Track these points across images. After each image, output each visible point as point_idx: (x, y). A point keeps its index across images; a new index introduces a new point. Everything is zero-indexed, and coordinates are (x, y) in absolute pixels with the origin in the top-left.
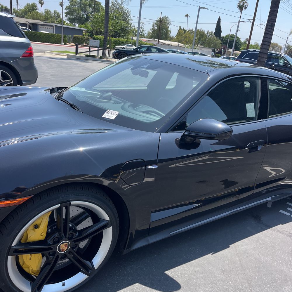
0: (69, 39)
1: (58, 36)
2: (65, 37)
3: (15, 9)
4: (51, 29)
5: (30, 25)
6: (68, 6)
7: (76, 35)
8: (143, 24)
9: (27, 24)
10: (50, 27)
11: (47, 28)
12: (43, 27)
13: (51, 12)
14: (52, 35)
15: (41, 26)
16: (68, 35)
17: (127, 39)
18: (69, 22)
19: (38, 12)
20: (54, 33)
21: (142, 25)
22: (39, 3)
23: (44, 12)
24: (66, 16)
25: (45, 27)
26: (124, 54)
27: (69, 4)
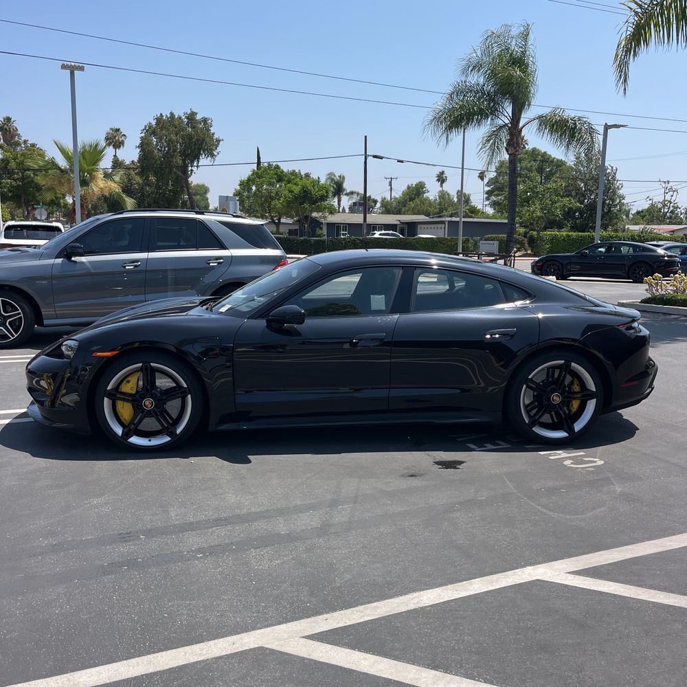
0: (476, 244)
1: (451, 240)
2: (465, 242)
3: (385, 198)
4: (441, 228)
5: (402, 226)
6: (492, 177)
7: (489, 236)
8: (675, 193)
9: (396, 225)
10: (439, 226)
11: (434, 228)
12: (426, 226)
14: (440, 240)
15: (423, 226)
16: (472, 237)
17: (616, 231)
19: (427, 199)
20: (446, 236)
21: (672, 196)
22: (438, 179)
23: (438, 197)
24: (488, 199)
25: (429, 226)
26: (553, 265)
27: (495, 174)
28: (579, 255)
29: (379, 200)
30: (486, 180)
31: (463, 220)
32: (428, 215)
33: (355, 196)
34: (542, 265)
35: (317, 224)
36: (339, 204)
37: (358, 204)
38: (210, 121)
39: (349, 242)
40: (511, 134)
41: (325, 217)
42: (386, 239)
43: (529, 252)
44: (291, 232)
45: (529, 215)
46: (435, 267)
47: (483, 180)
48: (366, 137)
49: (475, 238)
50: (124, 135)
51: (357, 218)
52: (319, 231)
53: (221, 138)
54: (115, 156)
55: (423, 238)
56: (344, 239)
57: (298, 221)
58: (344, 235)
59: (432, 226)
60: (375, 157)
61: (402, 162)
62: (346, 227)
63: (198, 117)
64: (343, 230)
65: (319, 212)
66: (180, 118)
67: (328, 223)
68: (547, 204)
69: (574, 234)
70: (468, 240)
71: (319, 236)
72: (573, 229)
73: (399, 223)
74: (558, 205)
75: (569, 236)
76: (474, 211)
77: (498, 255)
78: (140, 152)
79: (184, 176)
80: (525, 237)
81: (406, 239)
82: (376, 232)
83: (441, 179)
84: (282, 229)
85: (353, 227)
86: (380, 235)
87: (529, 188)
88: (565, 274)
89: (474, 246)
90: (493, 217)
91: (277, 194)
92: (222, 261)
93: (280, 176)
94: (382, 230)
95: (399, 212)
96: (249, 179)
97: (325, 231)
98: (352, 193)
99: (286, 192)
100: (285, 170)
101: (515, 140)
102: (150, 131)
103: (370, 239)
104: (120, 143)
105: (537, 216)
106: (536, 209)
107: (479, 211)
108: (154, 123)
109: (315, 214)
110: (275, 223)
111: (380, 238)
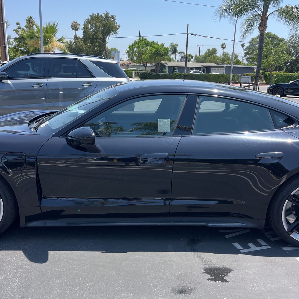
1: (226, 76)
2: (234, 76)
3: (197, 55)
4: (222, 70)
5: (204, 68)
6: (248, 46)
7: (246, 74)
9: (201, 68)
10: (221, 68)
11: (219, 69)
12: (215, 68)
13: (228, 54)
14: (221, 76)
15: (213, 68)
16: (237, 74)
18: (248, 62)
19: (216, 56)
20: (224, 74)
22: (222, 47)
23: (222, 55)
24: (245, 56)
25: (217, 68)
26: (279, 89)
27: (249, 44)
28: (293, 84)
29: (194, 56)
30: (245, 48)
31: (233, 66)
32: (216, 63)
33: (182, 54)
34: (273, 89)
35: (163, 66)
36: (175, 58)
37: (183, 57)
38: (115, 17)
39: (178, 75)
40: (262, 20)
41: (167, 63)
42: (196, 74)
43: (264, 82)
44: (152, 70)
45: (267, 63)
46: (216, 96)
47: (243, 47)
48: (188, 25)
49: (238, 75)
50: (79, 24)
51: (183, 64)
52: (164, 70)
53: (120, 25)
54: (76, 34)
55: (213, 74)
56: (176, 74)
57: (155, 65)
58: (176, 72)
59: (218, 68)
60: (192, 34)
61: (205, 37)
62: (177, 68)
63: (110, 15)
64: (176, 70)
65: (165, 61)
66: (102, 15)
67: (169, 66)
68: (277, 58)
69: (287, 74)
70: (235, 76)
71: (164, 72)
72: (286, 71)
73: (202, 67)
74: (282, 58)
75: (284, 75)
76: (238, 62)
77: (251, 84)
78: (83, 31)
79: (103, 43)
80: (262, 75)
81: (205, 75)
82: (191, 71)
83: (223, 47)
84: (148, 69)
85: (180, 68)
86: (193, 72)
87: (268, 50)
88: (284, 94)
89: (238, 79)
90: (247, 65)
91: (145, 52)
92: (92, 84)
93: (147, 44)
94: (194, 70)
95: (203, 62)
96: (133, 45)
97: (167, 70)
98: (181, 52)
99: (149, 51)
100: (150, 41)
101: (264, 23)
102: (88, 22)
103: (188, 74)
104: (77, 28)
105: (271, 64)
106: (271, 60)
107: (240, 62)
108: (90, 18)
109: (162, 62)
110: (144, 66)
111: (193, 74)
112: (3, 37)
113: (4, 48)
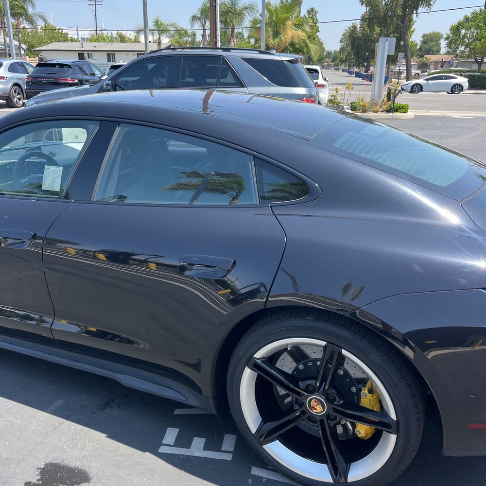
110: (478, 62)
112: (215, 27)
113: (214, 43)
